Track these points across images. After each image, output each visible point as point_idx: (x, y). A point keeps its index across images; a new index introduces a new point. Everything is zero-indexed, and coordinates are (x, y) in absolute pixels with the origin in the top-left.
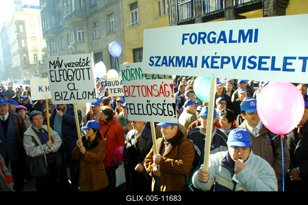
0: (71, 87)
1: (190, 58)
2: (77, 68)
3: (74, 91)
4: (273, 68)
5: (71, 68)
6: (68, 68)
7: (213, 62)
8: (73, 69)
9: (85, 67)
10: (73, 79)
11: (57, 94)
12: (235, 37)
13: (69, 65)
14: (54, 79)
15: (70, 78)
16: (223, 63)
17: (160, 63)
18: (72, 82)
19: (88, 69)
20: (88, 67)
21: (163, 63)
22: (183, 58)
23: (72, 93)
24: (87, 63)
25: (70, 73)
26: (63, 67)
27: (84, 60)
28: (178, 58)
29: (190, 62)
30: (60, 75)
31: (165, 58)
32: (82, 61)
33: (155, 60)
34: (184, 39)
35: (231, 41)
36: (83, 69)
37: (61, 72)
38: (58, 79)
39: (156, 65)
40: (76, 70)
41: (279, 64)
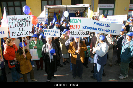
0: (21, 29)
1: (95, 28)
2: (24, 21)
3: (22, 32)
4: (111, 32)
5: (21, 21)
6: (20, 21)
7: (100, 30)
8: (23, 21)
9: (28, 21)
10: (22, 26)
11: (13, 33)
12: (106, 25)
13: (20, 20)
14: (12, 26)
15: (21, 26)
16: (103, 30)
17: (86, 28)
18: (22, 27)
19: (29, 22)
20: (29, 21)
21: (87, 28)
22: (93, 28)
23: (21, 32)
24: (29, 19)
25: (21, 23)
26: (17, 21)
27: (28, 18)
28: (92, 28)
29: (95, 29)
30: (15, 24)
31: (88, 27)
32: (27, 18)
33: (85, 27)
34: (94, 23)
35: (105, 26)
36: (27, 22)
37: (16, 23)
38: (14, 26)
39: (85, 28)
40: (24, 22)
41: (112, 32)
